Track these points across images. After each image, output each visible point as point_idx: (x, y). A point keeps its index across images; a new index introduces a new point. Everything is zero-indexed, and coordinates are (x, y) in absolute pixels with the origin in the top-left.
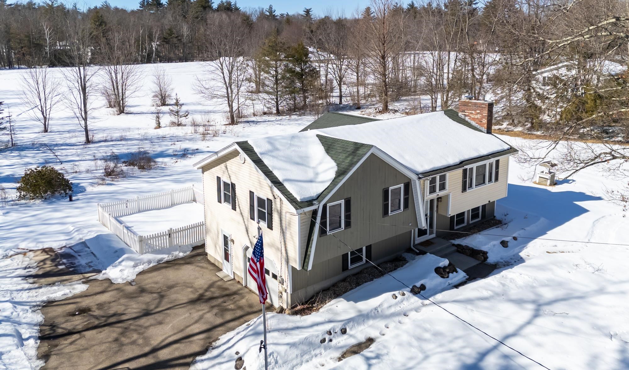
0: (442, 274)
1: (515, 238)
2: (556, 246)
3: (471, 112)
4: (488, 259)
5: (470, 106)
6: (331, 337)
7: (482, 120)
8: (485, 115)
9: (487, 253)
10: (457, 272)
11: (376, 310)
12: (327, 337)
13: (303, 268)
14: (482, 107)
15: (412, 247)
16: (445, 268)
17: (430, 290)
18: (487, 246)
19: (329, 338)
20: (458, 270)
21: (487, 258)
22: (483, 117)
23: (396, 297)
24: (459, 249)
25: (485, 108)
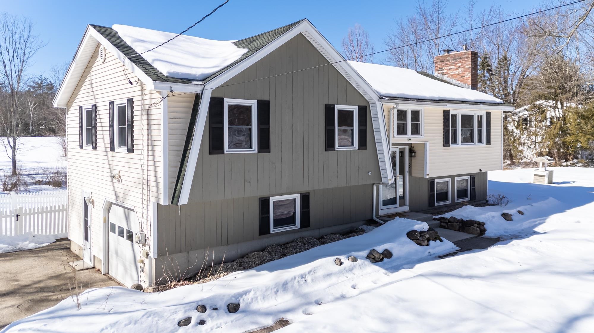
0: (418, 239)
1: (520, 212)
2: (579, 222)
3: (450, 67)
4: (486, 232)
5: (449, 60)
6: (204, 316)
7: (464, 75)
8: (468, 66)
9: (483, 224)
10: (441, 241)
11: (302, 278)
12: (195, 316)
13: (172, 203)
14: (464, 58)
15: (374, 218)
16: (422, 233)
17: (399, 258)
18: (483, 216)
19: (199, 317)
20: (443, 239)
21: (485, 230)
22: (466, 71)
23: (341, 264)
24: (442, 224)
25: (467, 58)
